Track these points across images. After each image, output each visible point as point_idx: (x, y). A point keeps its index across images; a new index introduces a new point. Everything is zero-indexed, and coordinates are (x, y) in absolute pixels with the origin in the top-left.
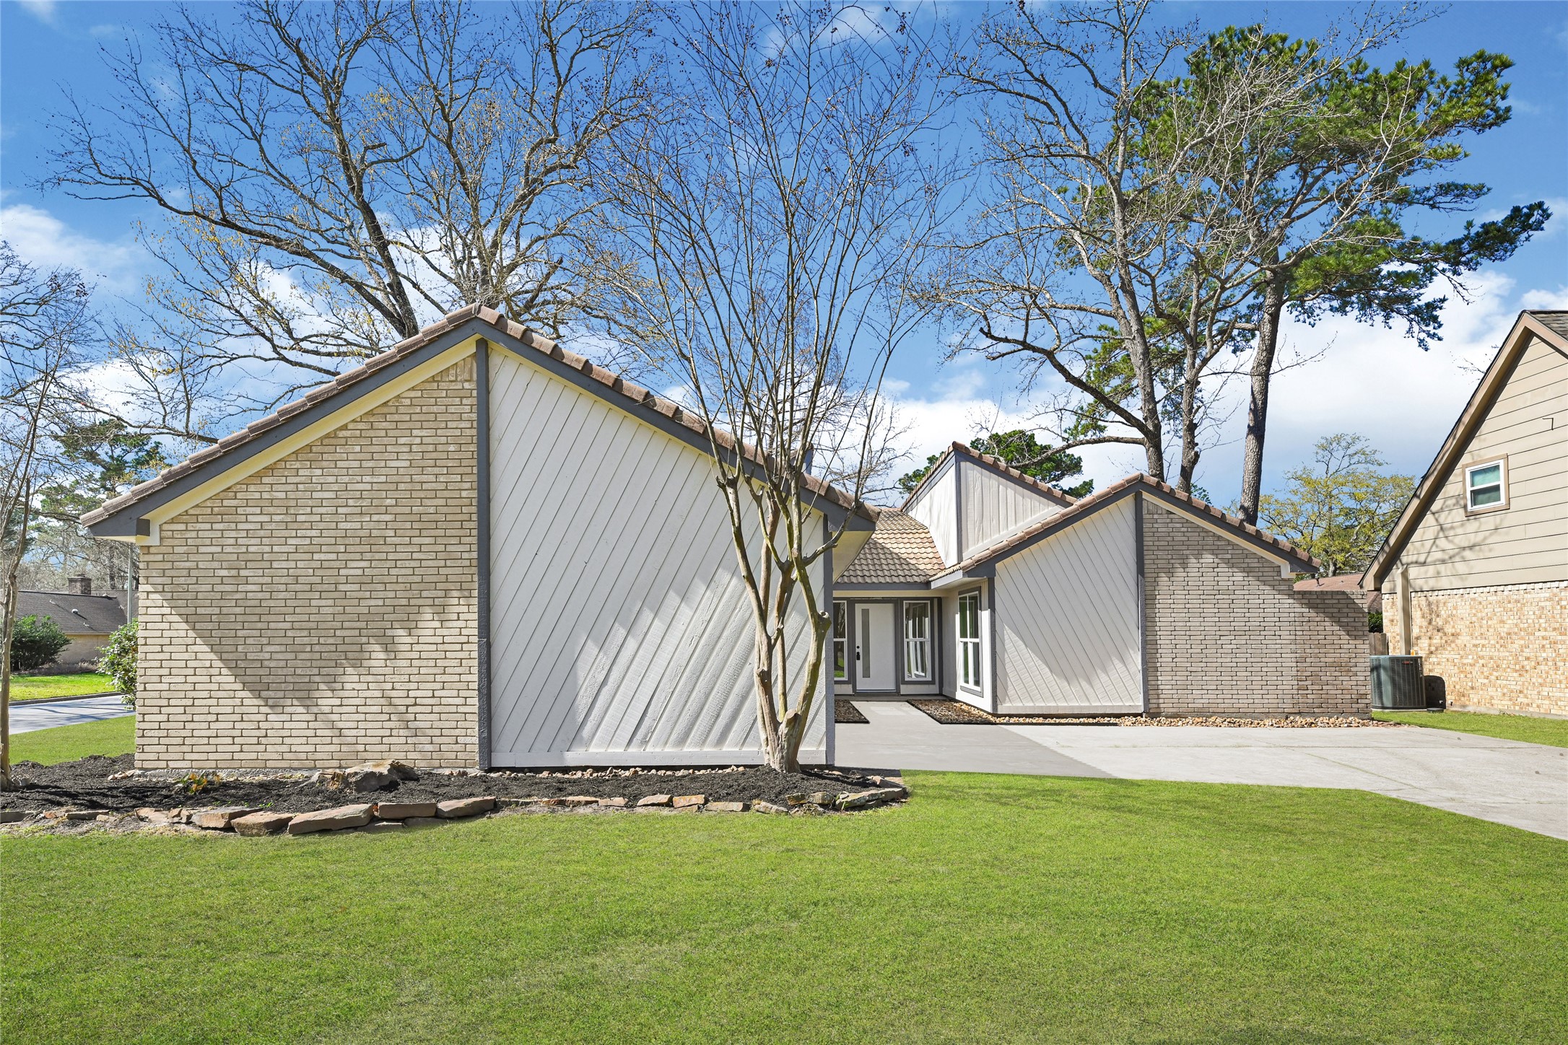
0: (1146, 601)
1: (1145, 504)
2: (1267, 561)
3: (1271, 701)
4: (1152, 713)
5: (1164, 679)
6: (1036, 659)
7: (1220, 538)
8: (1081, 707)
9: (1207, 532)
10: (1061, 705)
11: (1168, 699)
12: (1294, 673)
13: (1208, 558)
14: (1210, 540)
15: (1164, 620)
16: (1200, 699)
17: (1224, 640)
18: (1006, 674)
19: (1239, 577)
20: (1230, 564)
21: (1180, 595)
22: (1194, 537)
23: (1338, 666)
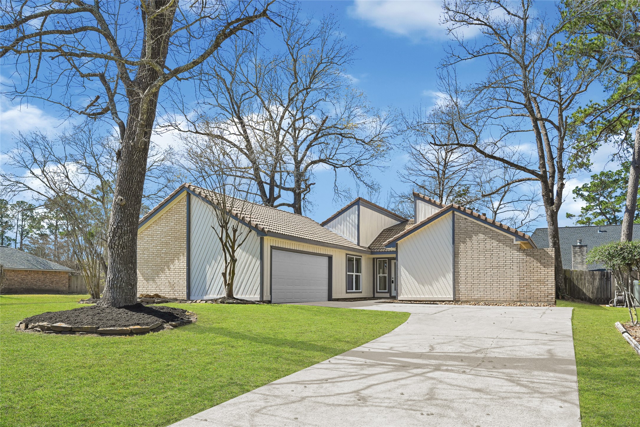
0: (455, 255)
1: (455, 216)
2: (508, 237)
3: (507, 296)
4: (456, 301)
5: (462, 287)
6: (413, 279)
7: (487, 228)
8: (429, 298)
9: (482, 226)
10: (422, 297)
11: (463, 295)
12: (518, 284)
13: (481, 236)
14: (483, 229)
15: (462, 262)
16: (477, 295)
17: (488, 271)
18: (401, 284)
19: (495, 243)
20: (492, 238)
21: (470, 252)
22: (476, 228)
23: (539, 281)
